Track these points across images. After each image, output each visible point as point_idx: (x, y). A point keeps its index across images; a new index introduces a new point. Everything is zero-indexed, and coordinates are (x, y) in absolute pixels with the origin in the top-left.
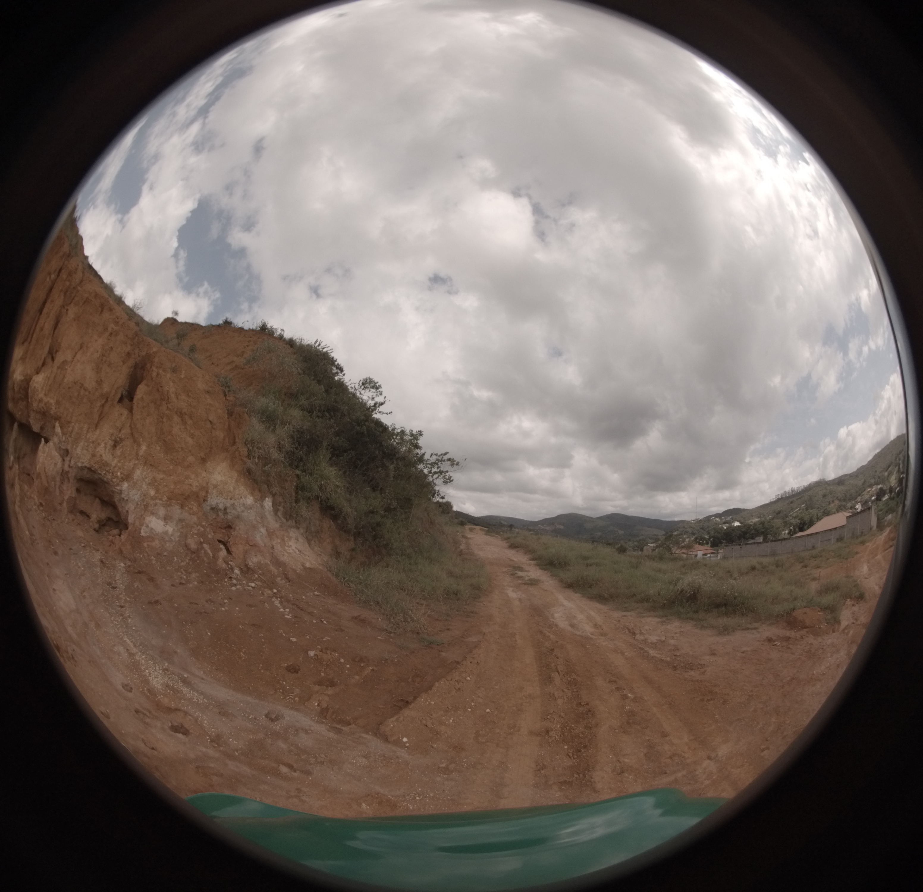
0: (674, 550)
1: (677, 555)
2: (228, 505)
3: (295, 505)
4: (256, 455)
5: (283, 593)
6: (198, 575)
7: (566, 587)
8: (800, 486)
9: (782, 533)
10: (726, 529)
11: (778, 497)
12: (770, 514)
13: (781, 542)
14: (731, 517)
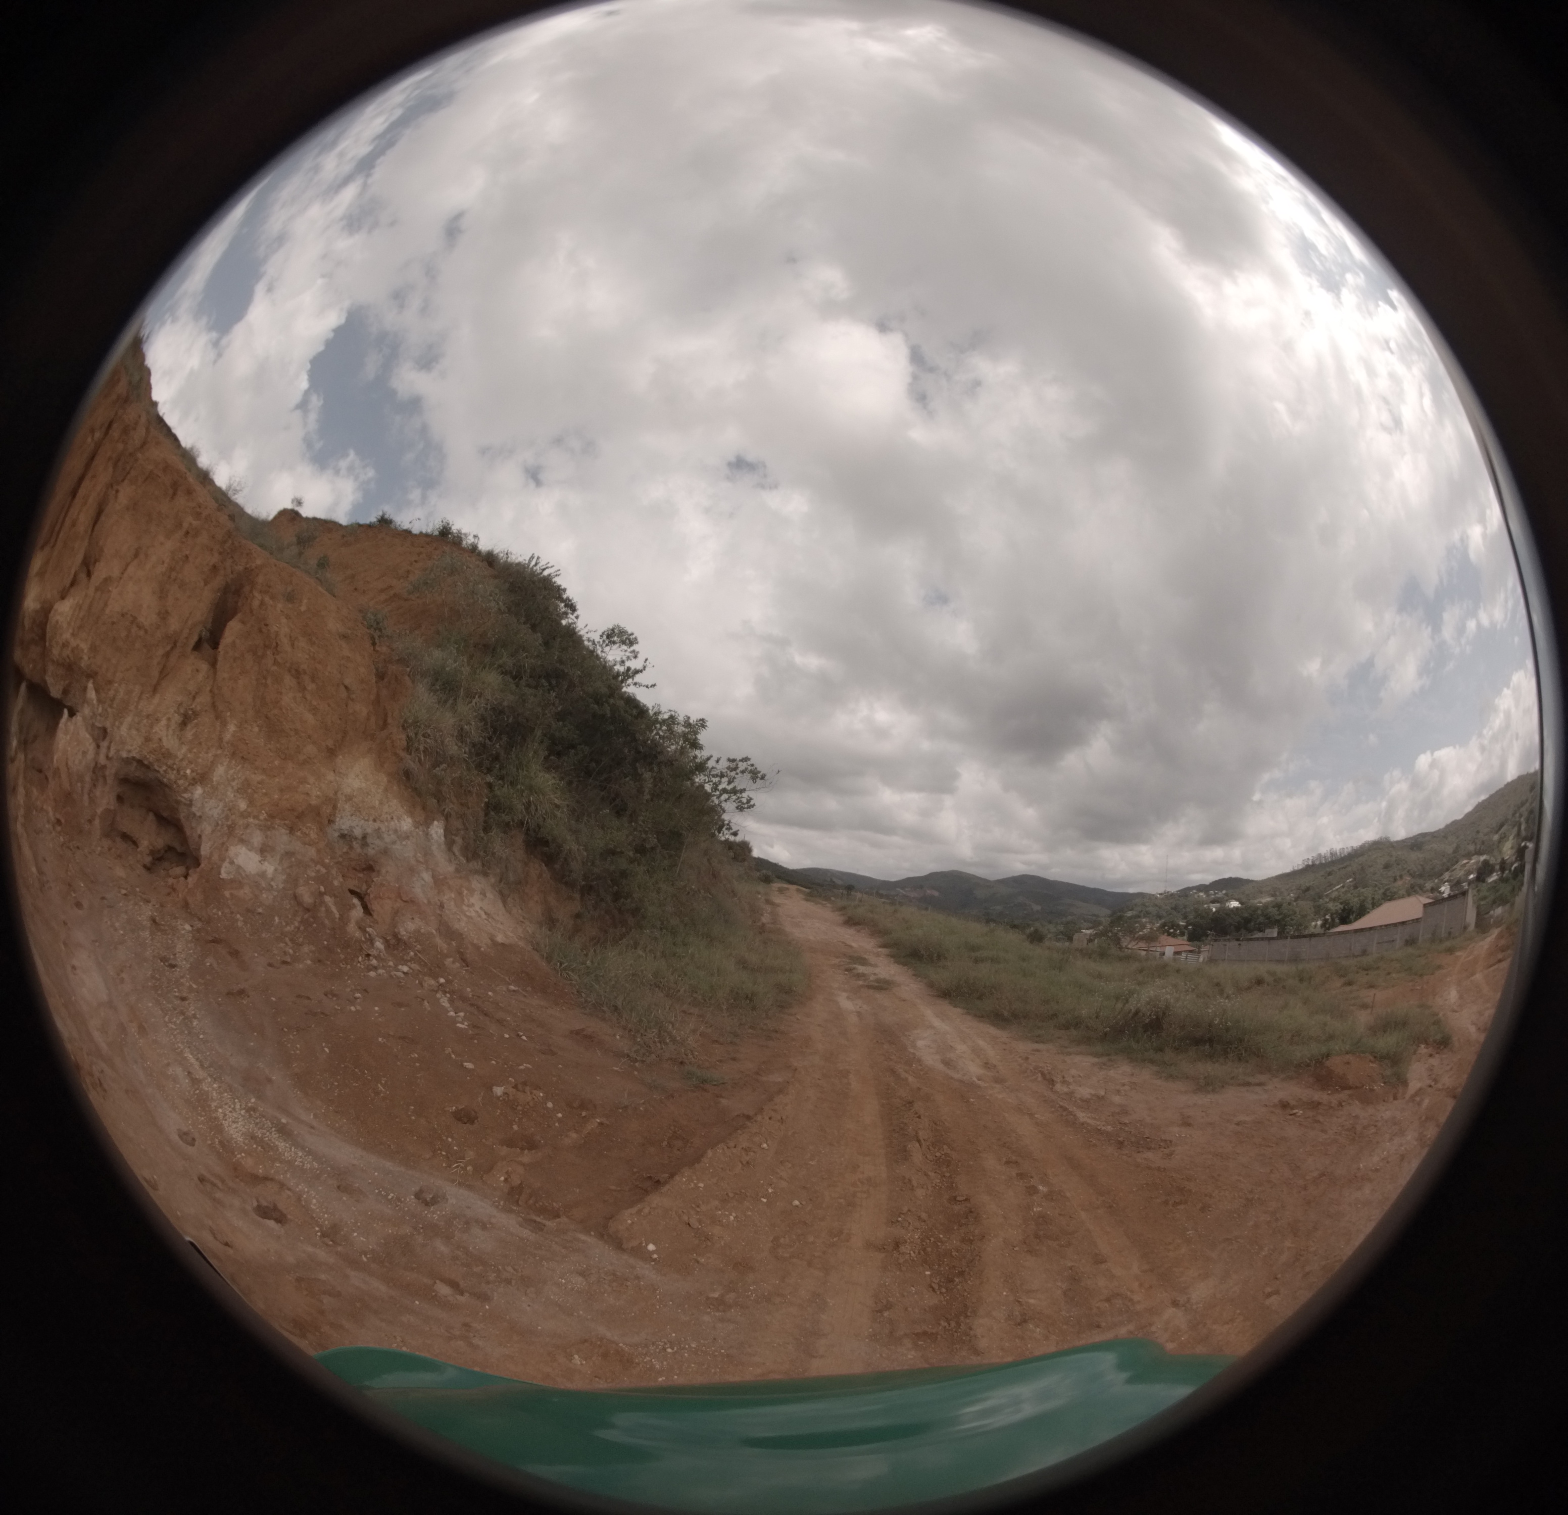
0: (1125, 942)
1: (1130, 951)
2: (369, 831)
3: (482, 834)
4: (421, 748)
5: (456, 985)
6: (313, 949)
7: (939, 996)
8: (1345, 847)
9: (1310, 925)
10: (1216, 911)
11: (1306, 863)
12: (1292, 891)
13: (1308, 939)
14: (1224, 892)
